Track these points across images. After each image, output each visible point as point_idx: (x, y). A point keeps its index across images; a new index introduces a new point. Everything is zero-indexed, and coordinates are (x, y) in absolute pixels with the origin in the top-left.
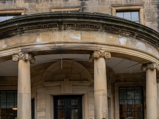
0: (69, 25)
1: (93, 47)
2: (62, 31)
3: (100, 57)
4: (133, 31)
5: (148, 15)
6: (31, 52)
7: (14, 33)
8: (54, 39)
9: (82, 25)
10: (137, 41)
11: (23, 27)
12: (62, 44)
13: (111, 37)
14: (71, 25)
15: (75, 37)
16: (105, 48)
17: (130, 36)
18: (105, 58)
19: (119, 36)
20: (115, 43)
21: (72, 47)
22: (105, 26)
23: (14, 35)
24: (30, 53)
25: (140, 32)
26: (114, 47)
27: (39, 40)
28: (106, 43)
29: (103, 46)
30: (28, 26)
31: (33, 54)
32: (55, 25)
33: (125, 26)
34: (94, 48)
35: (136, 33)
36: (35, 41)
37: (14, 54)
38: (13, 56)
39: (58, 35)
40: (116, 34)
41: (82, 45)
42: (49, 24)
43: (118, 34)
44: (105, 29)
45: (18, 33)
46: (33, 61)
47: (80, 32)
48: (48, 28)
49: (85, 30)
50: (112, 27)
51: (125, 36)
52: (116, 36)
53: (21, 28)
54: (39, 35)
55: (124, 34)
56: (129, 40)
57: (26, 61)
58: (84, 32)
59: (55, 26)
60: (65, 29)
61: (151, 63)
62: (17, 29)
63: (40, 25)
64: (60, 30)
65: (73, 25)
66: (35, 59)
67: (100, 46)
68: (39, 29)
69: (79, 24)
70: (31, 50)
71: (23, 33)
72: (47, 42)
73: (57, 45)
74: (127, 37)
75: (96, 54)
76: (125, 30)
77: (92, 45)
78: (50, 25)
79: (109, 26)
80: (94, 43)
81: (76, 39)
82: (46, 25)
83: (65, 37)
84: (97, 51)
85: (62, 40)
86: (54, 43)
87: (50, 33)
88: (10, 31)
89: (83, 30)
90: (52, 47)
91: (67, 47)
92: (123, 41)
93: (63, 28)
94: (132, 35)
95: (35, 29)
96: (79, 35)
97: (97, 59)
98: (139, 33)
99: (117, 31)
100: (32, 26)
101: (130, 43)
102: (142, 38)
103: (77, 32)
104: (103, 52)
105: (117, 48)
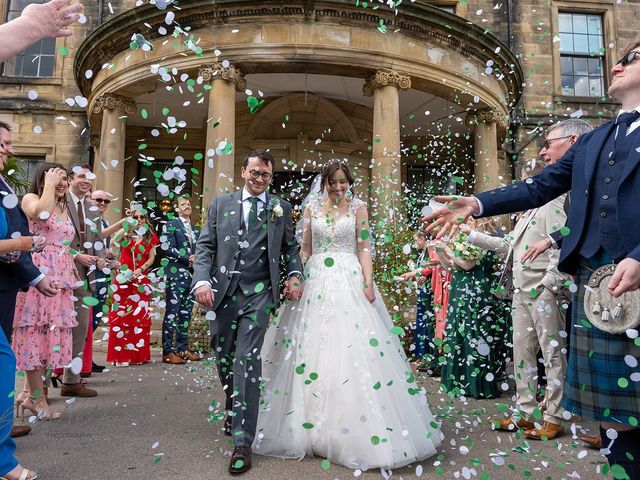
0: (328, 11)
1: (374, 63)
2: (310, 23)
3: (390, 83)
4: (455, 37)
6: (240, 63)
7: (204, 22)
8: (293, 40)
9: (354, 14)
10: (462, 58)
11: (227, 9)
12: (310, 52)
13: (412, 44)
14: (331, 11)
15: (339, 39)
16: (398, 66)
17: (449, 46)
18: (398, 88)
19: (429, 44)
20: (420, 58)
21: (331, 59)
22: (401, 20)
23: (204, 26)
24: (237, 66)
26: (417, 67)
27: (259, 39)
28: (402, 56)
29: (395, 62)
30: (239, 8)
31: (245, 68)
32: (297, 9)
34: (376, 64)
35: (461, 40)
36: (251, 41)
37: (202, 67)
38: (201, 70)
39: (301, 32)
40: (421, 39)
42: (284, 6)
43: (426, 40)
44: (401, 27)
45: (214, 21)
46: (242, 84)
47: (348, 28)
48: (283, 14)
49: (360, 26)
50: (416, 24)
51: (440, 45)
52: (422, 43)
53: (222, 10)
54: (260, 28)
55: (438, 40)
56: (448, 54)
57: (228, 82)
58: (358, 30)
59: (297, 11)
60: (316, 20)
61: (487, 109)
62: (212, 12)
63: (264, 6)
64: (307, 20)
65: (335, 11)
66: (245, 81)
67: (390, 61)
68: (261, 15)
69: (348, 11)
70: (240, 59)
71: (226, 22)
72: (279, 44)
73: (299, 51)
74: (443, 47)
75: (380, 78)
76: (441, 32)
77: (373, 58)
78: (286, 8)
79: (410, 22)
80: (377, 54)
81: (340, 43)
82: (277, 7)
83: (316, 35)
84: (382, 70)
85: (311, 42)
86: (293, 47)
87: (286, 27)
88: (195, 15)
89: (356, 25)
90: (289, 56)
91: (320, 57)
92: (435, 55)
93: (313, 17)
94: (454, 44)
95: (253, 14)
96: (347, 34)
97: (381, 87)
98: (468, 43)
99: (425, 32)
100: (247, 8)
101: (449, 62)
102: (473, 54)
103: (343, 27)
104: (395, 73)
105: (422, 68)
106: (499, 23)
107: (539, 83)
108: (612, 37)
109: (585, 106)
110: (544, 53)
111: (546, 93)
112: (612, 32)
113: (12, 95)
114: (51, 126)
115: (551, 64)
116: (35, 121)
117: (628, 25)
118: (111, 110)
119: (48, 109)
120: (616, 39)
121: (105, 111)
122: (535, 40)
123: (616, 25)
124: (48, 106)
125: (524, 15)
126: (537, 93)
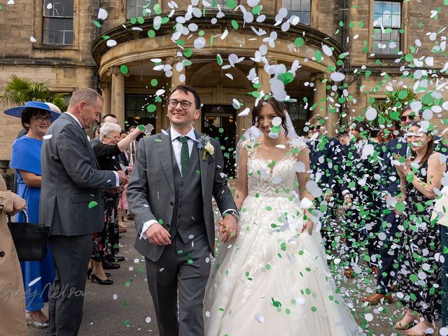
5: (322, 5)
7: (168, 32)
10: (307, 47)
12: (224, 49)
13: (279, 42)
15: (239, 41)
16: (271, 55)
19: (288, 41)
20: (283, 51)
25: (311, 37)
26: (281, 55)
28: (273, 50)
29: (269, 53)
33: (295, 31)
37: (168, 57)
40: (284, 39)
41: (246, 51)
43: (286, 39)
47: (244, 35)
48: (210, 28)
49: (251, 34)
52: (284, 41)
55: (293, 39)
61: (321, 73)
63: (200, 25)
72: (208, 46)
73: (218, 49)
74: (295, 42)
76: (295, 35)
85: (225, 44)
86: (215, 47)
89: (249, 33)
91: (229, 52)
92: (291, 47)
96: (244, 39)
97: (261, 67)
98: (310, 39)
99: (286, 35)
101: (299, 50)
102: (313, 44)
103: (242, 35)
105: (284, 55)
106: (337, 8)
107: (359, 46)
108: (406, 17)
109: (387, 61)
110: (364, 27)
111: (363, 52)
112: (406, 13)
113: (50, 56)
114: (75, 75)
115: (367, 34)
116: (65, 72)
117: (416, 9)
118: (116, 75)
119: (72, 65)
120: (408, 18)
121: (113, 75)
122: (359, 19)
123: (409, 9)
124: (72, 63)
125: (353, 3)
126: (358, 53)
